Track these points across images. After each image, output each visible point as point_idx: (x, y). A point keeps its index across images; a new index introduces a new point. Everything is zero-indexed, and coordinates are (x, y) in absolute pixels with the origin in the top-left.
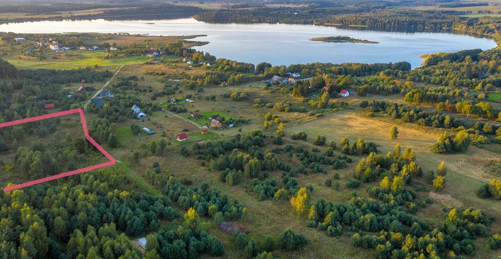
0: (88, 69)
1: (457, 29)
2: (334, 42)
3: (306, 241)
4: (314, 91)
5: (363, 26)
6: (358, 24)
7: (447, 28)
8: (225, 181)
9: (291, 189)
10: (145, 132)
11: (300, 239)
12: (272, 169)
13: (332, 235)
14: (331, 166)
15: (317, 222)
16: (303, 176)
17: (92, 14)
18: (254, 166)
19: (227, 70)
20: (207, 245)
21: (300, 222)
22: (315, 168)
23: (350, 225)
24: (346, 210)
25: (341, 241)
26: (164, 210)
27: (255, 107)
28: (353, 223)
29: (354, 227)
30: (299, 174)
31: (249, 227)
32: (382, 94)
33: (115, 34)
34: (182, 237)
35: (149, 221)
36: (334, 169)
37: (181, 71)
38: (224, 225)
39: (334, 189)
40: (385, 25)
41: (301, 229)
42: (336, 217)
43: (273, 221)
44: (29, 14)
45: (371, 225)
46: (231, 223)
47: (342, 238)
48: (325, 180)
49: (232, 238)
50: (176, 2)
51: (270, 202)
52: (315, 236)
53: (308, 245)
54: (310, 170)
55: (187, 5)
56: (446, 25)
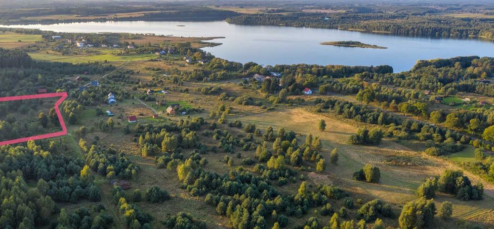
0: (97, 63)
1: (484, 37)
2: (344, 46)
5: (386, 32)
6: (382, 30)
7: (473, 36)
10: (107, 114)
11: (162, 194)
13: (194, 195)
17: (133, 16)
18: (169, 142)
19: (215, 68)
20: (87, 192)
27: (218, 100)
32: (342, 93)
33: (142, 34)
34: (71, 186)
35: (57, 173)
37: (175, 67)
44: (79, 16)
46: (121, 181)
50: (218, 6)
53: (170, 200)
55: (227, 9)
56: (472, 33)
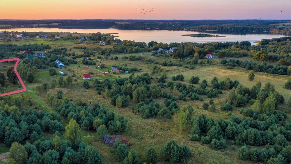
1: (273, 32)
2: (197, 37)
3: (190, 154)
4: (187, 56)
5: (214, 31)
6: (212, 30)
7: (266, 32)
8: (115, 105)
9: (173, 109)
10: (60, 74)
11: (184, 151)
12: (157, 97)
13: (216, 148)
14: (205, 96)
15: (200, 136)
16: (183, 102)
18: (141, 92)
19: (128, 46)
20: (83, 156)
21: (183, 135)
22: (193, 96)
23: (233, 139)
24: (227, 126)
25: (226, 154)
26: (49, 123)
27: (146, 64)
28: (236, 137)
29: (238, 141)
30: (180, 101)
31: (132, 140)
32: (235, 57)
34: (58, 148)
35: (31, 132)
36: (208, 98)
37: (97, 46)
38: (107, 137)
39: (211, 111)
40: (228, 30)
41: (184, 143)
42: (219, 132)
43: (156, 135)
45: (255, 138)
46: (114, 136)
47: (228, 151)
48: (202, 105)
49: (113, 150)
51: (154, 120)
52: (199, 149)
53: (193, 158)
54: (189, 98)
56: (266, 30)
